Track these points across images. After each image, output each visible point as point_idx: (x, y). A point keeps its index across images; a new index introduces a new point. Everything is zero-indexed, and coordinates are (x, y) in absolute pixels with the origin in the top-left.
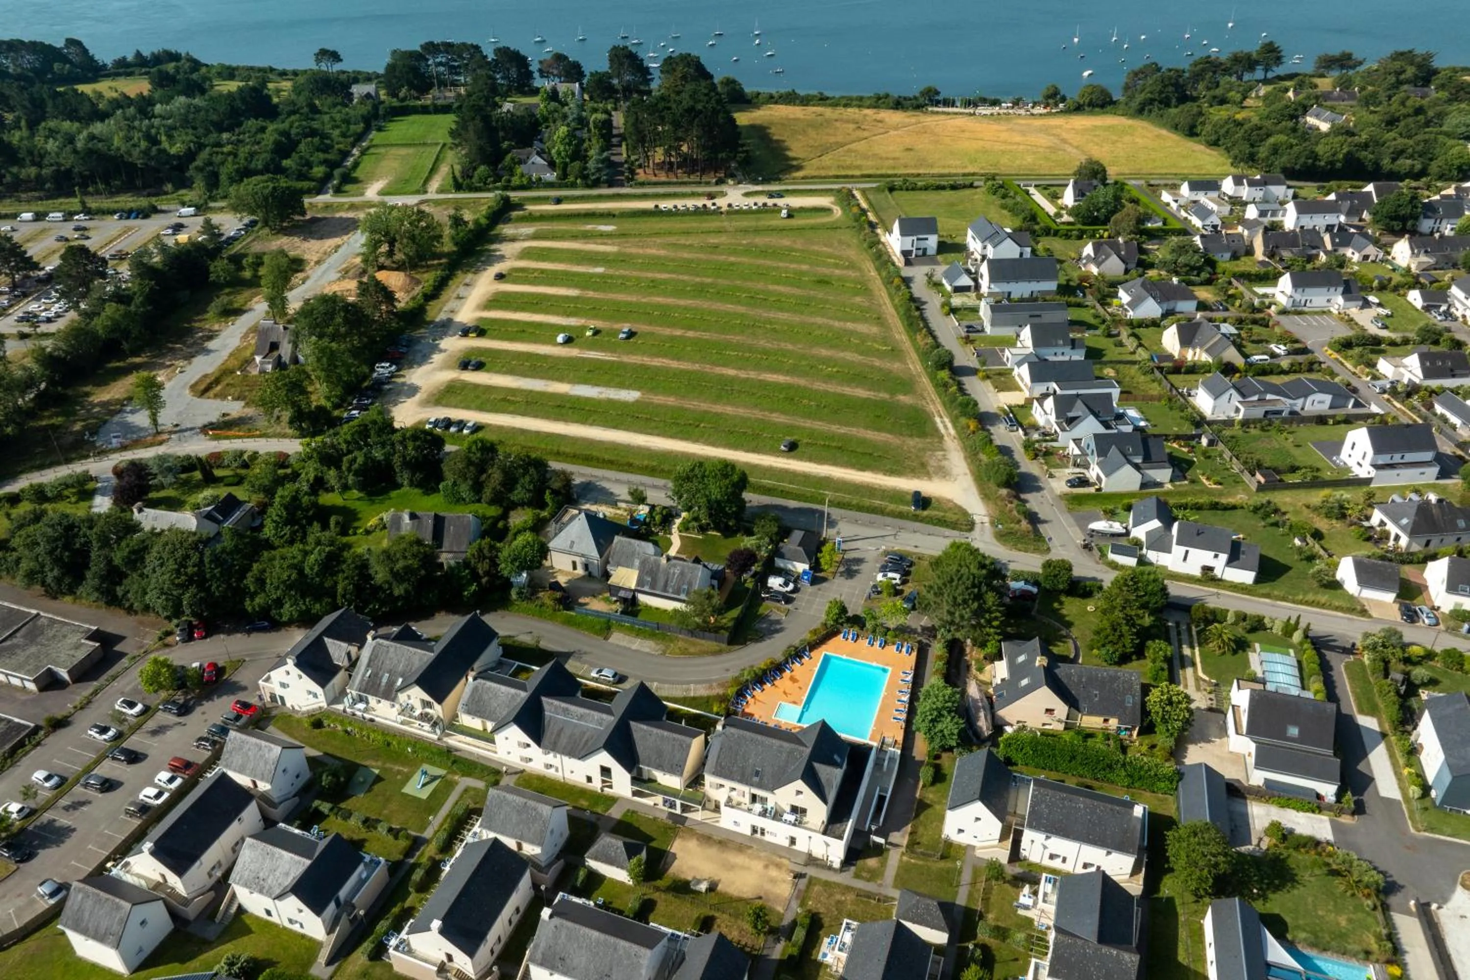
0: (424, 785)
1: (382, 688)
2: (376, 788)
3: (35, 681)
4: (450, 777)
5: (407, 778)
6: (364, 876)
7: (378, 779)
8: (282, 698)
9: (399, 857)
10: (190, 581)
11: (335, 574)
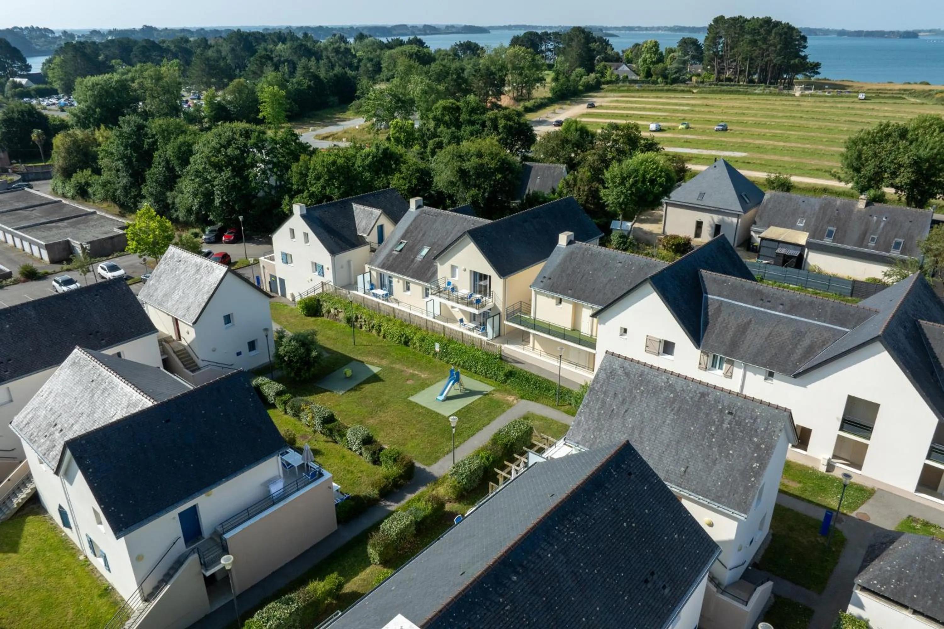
0: (448, 398)
1: (414, 266)
2: (368, 388)
3: (48, 247)
4: (497, 396)
5: (424, 385)
6: (276, 488)
7: (375, 378)
8: (282, 281)
9: (371, 492)
10: (230, 160)
11: (392, 172)
